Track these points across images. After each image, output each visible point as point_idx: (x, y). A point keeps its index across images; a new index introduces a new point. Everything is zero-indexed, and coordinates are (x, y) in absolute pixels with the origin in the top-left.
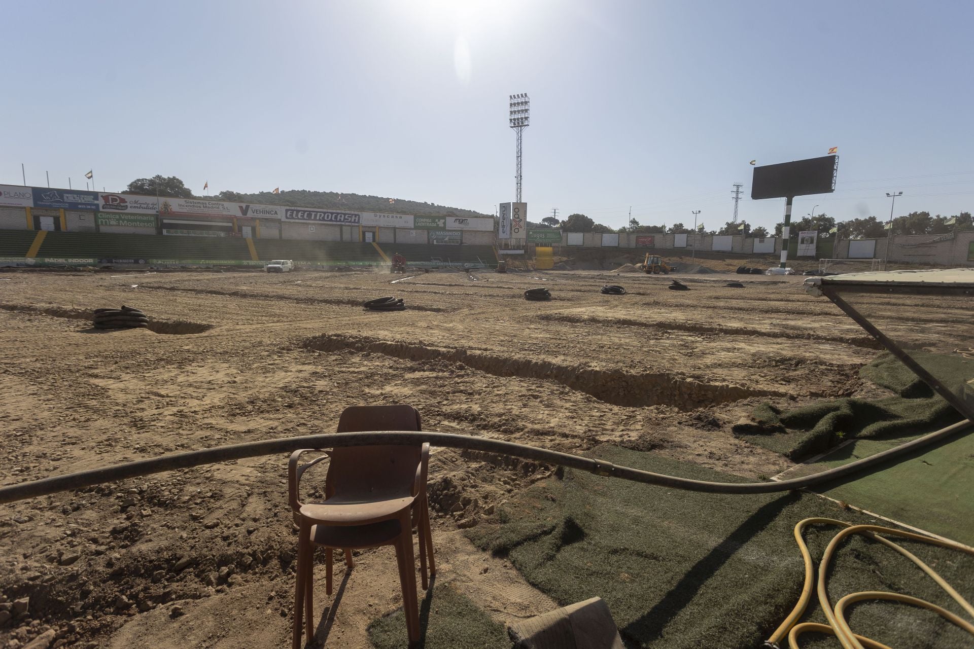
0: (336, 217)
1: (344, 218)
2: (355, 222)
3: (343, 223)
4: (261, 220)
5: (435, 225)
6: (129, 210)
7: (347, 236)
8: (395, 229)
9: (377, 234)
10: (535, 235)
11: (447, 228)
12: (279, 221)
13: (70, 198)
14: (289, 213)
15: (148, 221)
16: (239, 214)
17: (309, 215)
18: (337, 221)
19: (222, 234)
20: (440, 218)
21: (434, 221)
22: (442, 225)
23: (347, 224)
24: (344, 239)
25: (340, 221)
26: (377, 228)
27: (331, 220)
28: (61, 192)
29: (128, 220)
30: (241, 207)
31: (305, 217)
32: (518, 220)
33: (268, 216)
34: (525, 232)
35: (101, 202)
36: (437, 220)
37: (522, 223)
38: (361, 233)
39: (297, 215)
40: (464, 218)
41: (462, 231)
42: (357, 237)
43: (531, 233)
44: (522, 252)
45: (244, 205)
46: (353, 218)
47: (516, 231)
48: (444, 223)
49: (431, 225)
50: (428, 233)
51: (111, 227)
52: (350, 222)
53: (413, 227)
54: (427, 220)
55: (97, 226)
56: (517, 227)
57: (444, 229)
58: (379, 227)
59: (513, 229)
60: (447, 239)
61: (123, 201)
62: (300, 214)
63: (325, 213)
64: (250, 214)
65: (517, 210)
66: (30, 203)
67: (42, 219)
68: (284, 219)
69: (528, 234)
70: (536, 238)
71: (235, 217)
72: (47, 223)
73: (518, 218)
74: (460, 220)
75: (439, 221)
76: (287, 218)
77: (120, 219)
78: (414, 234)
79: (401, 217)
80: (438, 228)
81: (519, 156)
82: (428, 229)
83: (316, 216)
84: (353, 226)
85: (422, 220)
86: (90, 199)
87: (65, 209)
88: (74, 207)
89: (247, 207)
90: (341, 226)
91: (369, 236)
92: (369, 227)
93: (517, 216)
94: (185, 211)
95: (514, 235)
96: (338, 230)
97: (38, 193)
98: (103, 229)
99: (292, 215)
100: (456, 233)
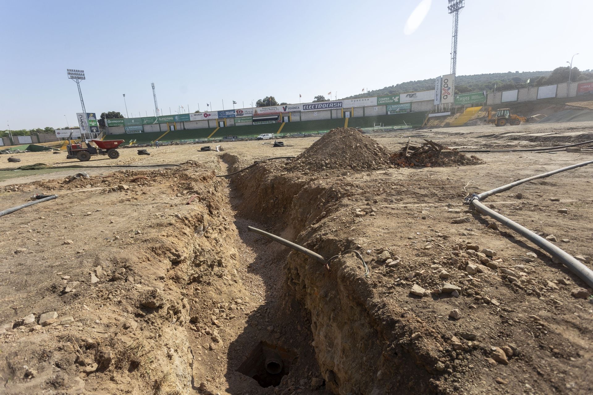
0: (329, 106)
1: (333, 106)
2: (339, 107)
3: (333, 108)
4: (291, 112)
5: (392, 101)
6: (244, 115)
7: (334, 116)
8: (364, 107)
9: (352, 112)
10: (461, 99)
11: (401, 102)
12: (300, 112)
13: (227, 113)
14: (305, 107)
15: (250, 119)
16: (283, 111)
17: (315, 107)
18: (329, 108)
19: (274, 122)
20: (395, 96)
21: (391, 99)
22: (397, 101)
23: (335, 108)
24: (333, 117)
25: (331, 107)
26: (352, 108)
27: (326, 108)
28: (225, 111)
29: (244, 120)
30: (283, 107)
31: (313, 108)
32: (447, 89)
33: (295, 110)
34: (453, 97)
35: (236, 113)
36: (393, 98)
37: (450, 91)
38: (343, 113)
39: (308, 107)
40: (413, 93)
41: (411, 103)
42: (340, 115)
43: (458, 97)
44: (449, 113)
45: (284, 106)
46: (338, 104)
47: (445, 97)
48: (399, 99)
49: (389, 101)
50: (386, 107)
51: (239, 123)
52: (337, 107)
53: (376, 105)
54: (386, 99)
55: (235, 123)
56: (446, 94)
57: (398, 103)
58: (354, 108)
59: (442, 96)
60: (398, 110)
61: (242, 112)
62: (310, 107)
63: (322, 104)
64: (287, 110)
65: (446, 81)
66: (217, 117)
67: (220, 123)
68: (302, 110)
69: (455, 98)
70: (462, 101)
71: (281, 113)
72: (222, 124)
73: (447, 87)
74: (410, 95)
75: (395, 98)
76: (304, 110)
77: (241, 120)
78: (377, 109)
79: (368, 100)
80: (394, 103)
81: (455, 36)
82: (387, 105)
83: (318, 106)
84: (338, 109)
85: (382, 99)
86: (232, 113)
87: (226, 118)
88: (228, 117)
89: (286, 107)
90: (331, 110)
91: (348, 114)
92: (348, 109)
93: (446, 86)
94: (262, 113)
95: (443, 101)
96: (329, 112)
97: (219, 113)
98: (237, 124)
99: (306, 108)
100: (407, 105)
